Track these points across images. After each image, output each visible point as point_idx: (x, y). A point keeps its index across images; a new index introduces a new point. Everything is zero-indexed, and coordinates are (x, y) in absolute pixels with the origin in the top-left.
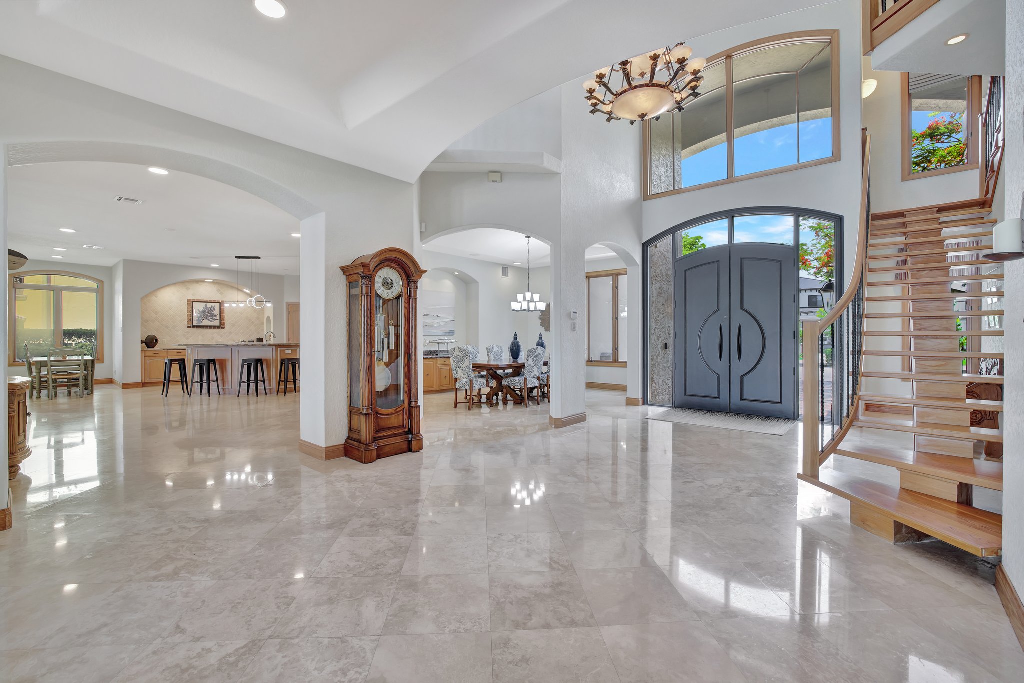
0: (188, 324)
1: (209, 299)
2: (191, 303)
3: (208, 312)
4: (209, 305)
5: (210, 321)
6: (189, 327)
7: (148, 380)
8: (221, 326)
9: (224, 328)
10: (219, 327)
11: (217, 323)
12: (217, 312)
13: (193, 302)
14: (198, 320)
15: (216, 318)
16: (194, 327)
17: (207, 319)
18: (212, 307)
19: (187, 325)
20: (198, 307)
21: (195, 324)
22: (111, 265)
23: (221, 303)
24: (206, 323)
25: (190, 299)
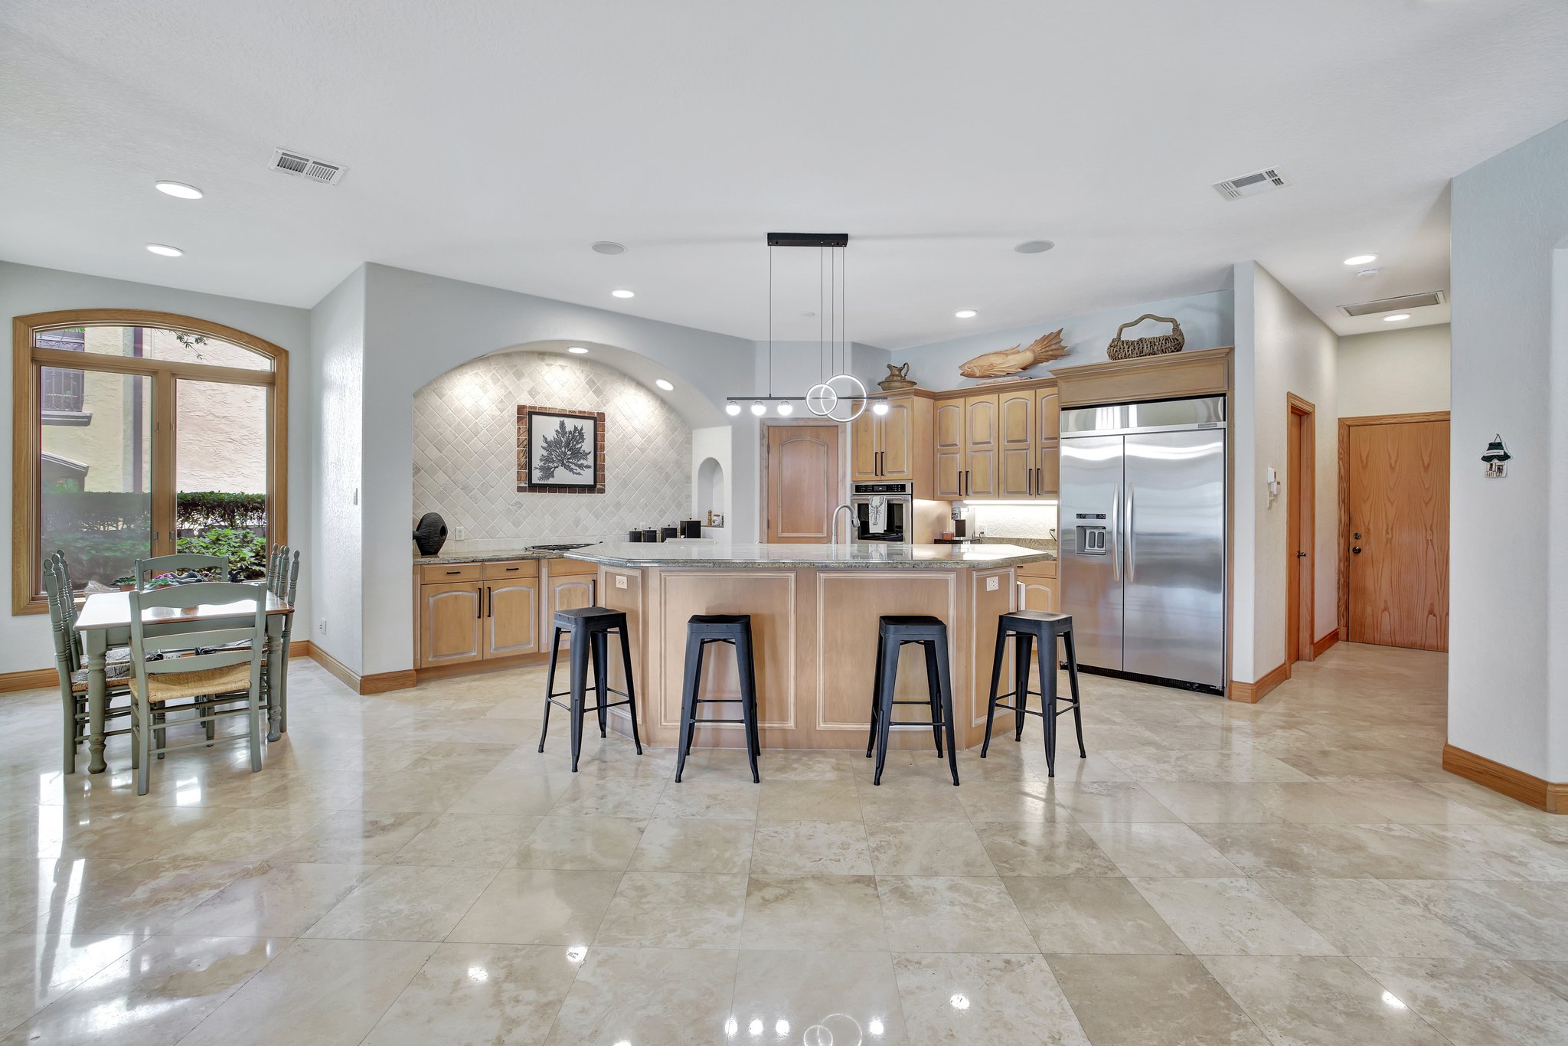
0: (519, 479)
1: (568, 408)
2: (526, 415)
3: (567, 444)
4: (570, 424)
5: (571, 470)
6: (520, 489)
7: (430, 661)
8: (598, 486)
9: (602, 491)
10: (590, 489)
11: (587, 477)
12: (587, 446)
13: (531, 414)
14: (542, 469)
15: (585, 463)
16: (533, 488)
17: (563, 465)
18: (576, 428)
19: (515, 485)
20: (546, 429)
21: (535, 481)
22: (308, 305)
23: (598, 420)
24: (562, 476)
25: (524, 407)
